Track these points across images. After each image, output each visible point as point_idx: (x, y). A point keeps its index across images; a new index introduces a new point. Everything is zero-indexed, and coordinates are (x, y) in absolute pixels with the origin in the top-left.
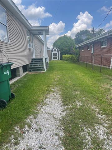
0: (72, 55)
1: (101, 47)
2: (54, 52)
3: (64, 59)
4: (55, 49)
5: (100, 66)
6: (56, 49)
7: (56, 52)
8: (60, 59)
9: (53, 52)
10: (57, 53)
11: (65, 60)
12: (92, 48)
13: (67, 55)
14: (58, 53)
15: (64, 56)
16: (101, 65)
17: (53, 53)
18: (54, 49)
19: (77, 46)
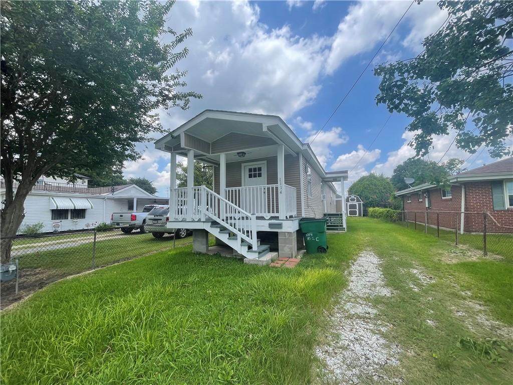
0: (388, 209)
1: (443, 198)
2: (351, 203)
3: (372, 215)
4: (353, 197)
5: (436, 227)
6: (355, 197)
7: (354, 203)
8: (364, 216)
9: (349, 202)
10: (357, 204)
11: (374, 217)
12: (427, 199)
13: (377, 208)
14: (360, 205)
15: (371, 209)
16: (438, 226)
17: (349, 204)
18: (350, 197)
19: (398, 193)
